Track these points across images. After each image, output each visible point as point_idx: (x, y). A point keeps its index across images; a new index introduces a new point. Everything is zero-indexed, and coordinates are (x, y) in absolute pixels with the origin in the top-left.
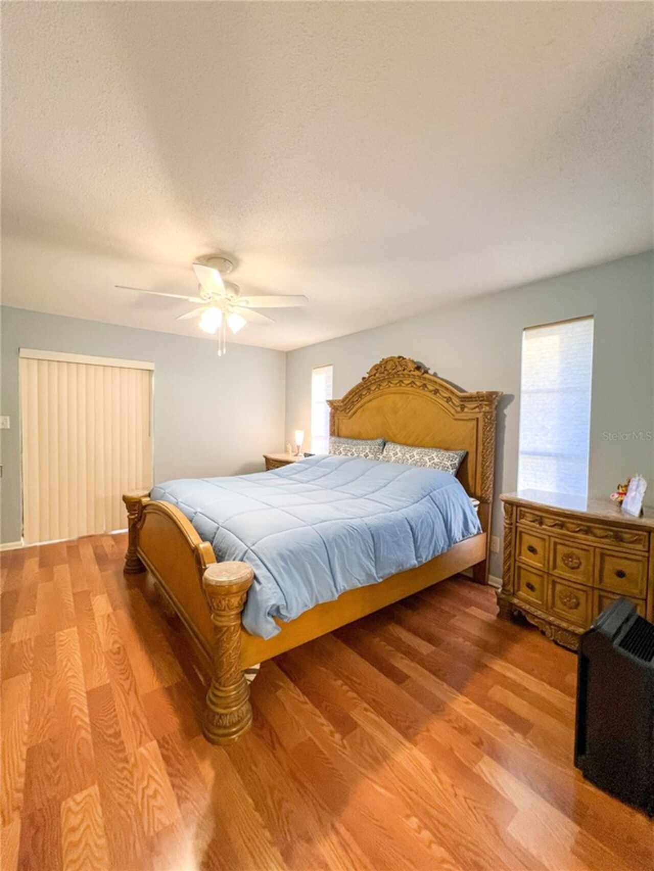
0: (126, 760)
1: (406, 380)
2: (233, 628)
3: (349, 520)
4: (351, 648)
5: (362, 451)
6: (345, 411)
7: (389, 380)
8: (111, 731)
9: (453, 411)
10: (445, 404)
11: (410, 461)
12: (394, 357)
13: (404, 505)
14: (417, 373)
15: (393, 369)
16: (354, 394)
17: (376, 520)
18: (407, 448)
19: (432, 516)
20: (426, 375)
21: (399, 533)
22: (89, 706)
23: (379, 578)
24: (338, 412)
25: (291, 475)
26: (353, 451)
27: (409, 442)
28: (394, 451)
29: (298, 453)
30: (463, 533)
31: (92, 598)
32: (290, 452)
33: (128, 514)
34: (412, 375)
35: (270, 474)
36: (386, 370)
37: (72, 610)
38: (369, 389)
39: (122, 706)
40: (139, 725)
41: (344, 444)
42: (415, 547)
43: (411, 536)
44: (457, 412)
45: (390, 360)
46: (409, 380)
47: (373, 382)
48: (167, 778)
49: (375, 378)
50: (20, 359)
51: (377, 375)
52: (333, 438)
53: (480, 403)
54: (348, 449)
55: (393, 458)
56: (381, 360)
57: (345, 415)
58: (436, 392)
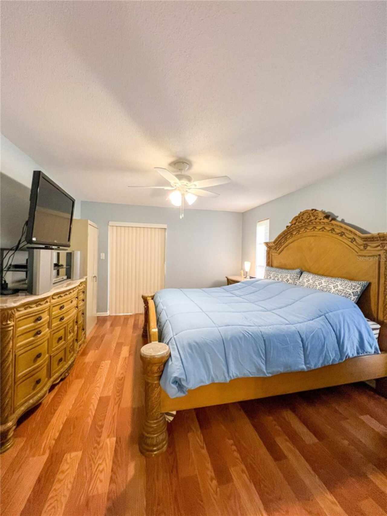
0: (99, 443)
1: (318, 226)
2: (154, 385)
3: (247, 327)
4: (249, 419)
5: (284, 277)
6: (276, 250)
7: (306, 227)
8: (100, 423)
9: (357, 249)
10: (350, 243)
11: (319, 287)
12: (309, 210)
13: (300, 320)
14: (326, 220)
15: (308, 219)
16: (281, 237)
17: (270, 330)
18: (317, 277)
19: (324, 332)
20: (333, 222)
21: (289, 342)
22: (98, 405)
23: (268, 373)
24: (272, 250)
25: (233, 290)
26: (279, 277)
27: (320, 273)
28: (308, 279)
29: (247, 276)
30: (358, 350)
31: (123, 346)
32: (242, 275)
33: (144, 305)
34: (323, 222)
35: (221, 289)
36: (302, 220)
37: (113, 351)
38: (292, 234)
39: (111, 410)
40: (113, 425)
41: (273, 272)
42: (304, 355)
43: (301, 346)
44: (361, 250)
45: (305, 213)
46: (320, 226)
47: (294, 229)
48: (111, 463)
49: (295, 226)
50: (109, 227)
51: (297, 224)
52: (267, 268)
53: (381, 242)
54: (276, 275)
55: (306, 284)
56: (299, 213)
57: (276, 252)
58: (342, 234)
